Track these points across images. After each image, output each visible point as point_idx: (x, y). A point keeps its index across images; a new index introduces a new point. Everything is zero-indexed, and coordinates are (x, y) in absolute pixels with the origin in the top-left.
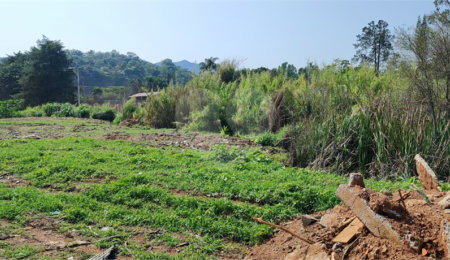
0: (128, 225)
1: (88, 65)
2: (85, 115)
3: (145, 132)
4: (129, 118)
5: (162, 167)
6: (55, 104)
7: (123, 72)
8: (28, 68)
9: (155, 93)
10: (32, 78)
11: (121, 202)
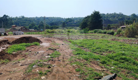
0: (119, 68)
1: (107, 18)
2: (105, 33)
3: (125, 39)
4: (119, 34)
5: (131, 51)
6: (97, 30)
7: (117, 19)
8: (90, 20)
9: (129, 26)
10: (91, 22)
11: (117, 60)
